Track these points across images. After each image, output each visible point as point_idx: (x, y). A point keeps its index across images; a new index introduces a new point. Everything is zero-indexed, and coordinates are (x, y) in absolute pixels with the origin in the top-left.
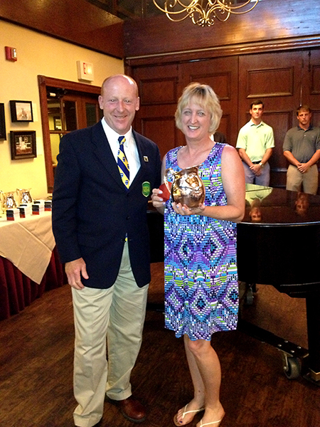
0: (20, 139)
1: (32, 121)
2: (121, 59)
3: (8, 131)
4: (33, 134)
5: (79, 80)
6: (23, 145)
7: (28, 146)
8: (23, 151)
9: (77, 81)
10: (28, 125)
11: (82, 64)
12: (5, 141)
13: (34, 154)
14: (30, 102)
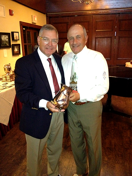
0: (15, 47)
1: (19, 40)
2: (45, 14)
3: (11, 44)
4: (19, 45)
5: (32, 23)
6: (16, 50)
7: (18, 50)
8: (16, 52)
10: (17, 42)
11: (33, 16)
12: (11, 49)
13: (20, 53)
14: (18, 32)
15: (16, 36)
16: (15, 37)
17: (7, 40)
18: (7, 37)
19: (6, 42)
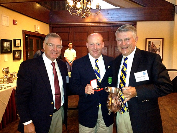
0: (16, 52)
1: (21, 46)
2: (48, 24)
3: (13, 50)
4: (21, 51)
6: (17, 55)
7: (19, 55)
8: (17, 57)
9: (34, 32)
10: (18, 48)
11: (36, 26)
12: (12, 54)
13: (20, 58)
14: (20, 40)
15: (18, 43)
16: (16, 43)
17: (9, 46)
18: (9, 43)
19: (8, 47)
